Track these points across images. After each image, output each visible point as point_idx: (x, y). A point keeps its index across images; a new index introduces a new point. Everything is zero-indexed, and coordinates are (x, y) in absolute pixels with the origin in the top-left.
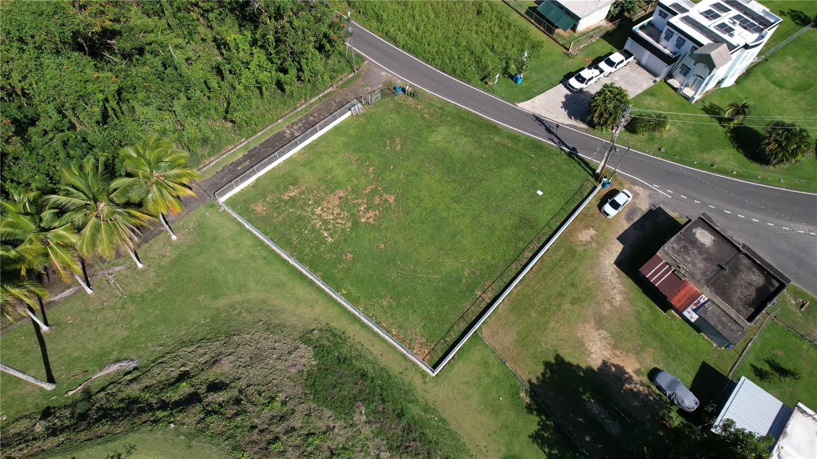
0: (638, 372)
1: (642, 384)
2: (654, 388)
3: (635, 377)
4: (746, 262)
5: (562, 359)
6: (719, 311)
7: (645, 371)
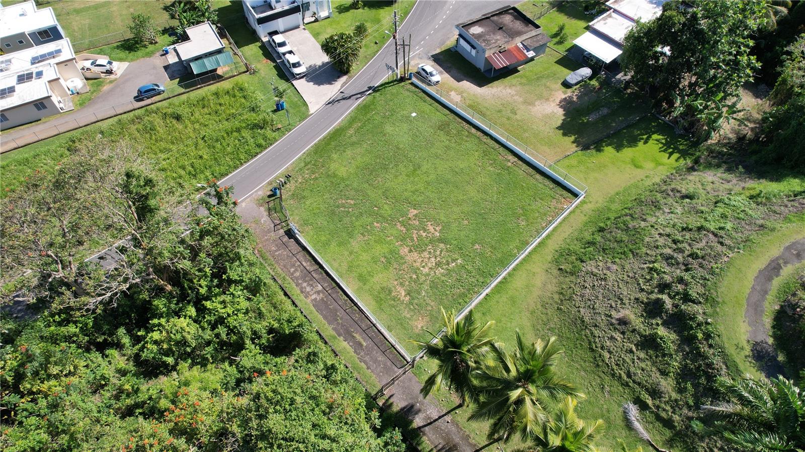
0: (565, 93)
1: (574, 92)
2: (575, 87)
3: (569, 94)
4: (495, 18)
5: (559, 127)
6: (529, 40)
7: (564, 89)
